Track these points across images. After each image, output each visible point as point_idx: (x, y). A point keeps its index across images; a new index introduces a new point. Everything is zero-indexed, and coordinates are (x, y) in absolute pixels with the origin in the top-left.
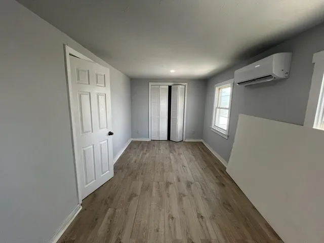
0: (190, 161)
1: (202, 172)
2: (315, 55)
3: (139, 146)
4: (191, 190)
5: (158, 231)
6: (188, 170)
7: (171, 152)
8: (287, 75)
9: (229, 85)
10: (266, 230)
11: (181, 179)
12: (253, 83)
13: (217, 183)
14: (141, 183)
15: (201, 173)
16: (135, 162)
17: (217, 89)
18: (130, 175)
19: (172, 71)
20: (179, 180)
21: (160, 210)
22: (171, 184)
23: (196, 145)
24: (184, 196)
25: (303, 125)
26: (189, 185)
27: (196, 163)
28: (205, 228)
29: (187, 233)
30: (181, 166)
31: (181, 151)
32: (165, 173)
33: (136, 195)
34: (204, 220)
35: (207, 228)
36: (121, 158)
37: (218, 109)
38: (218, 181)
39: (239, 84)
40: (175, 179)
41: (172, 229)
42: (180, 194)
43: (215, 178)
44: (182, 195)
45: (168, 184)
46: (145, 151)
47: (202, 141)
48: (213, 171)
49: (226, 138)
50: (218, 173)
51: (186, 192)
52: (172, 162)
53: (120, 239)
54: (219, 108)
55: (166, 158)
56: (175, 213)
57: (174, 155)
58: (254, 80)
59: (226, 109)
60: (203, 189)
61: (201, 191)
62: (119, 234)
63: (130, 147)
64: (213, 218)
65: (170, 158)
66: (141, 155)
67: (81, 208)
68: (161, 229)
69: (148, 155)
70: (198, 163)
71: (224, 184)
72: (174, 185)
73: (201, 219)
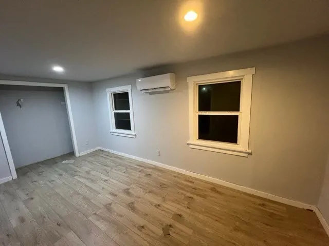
4: (134, 195)
6: (113, 180)
7: (74, 176)
8: (175, 87)
12: (154, 90)
20: (115, 195)
21: (127, 233)
22: (110, 204)
26: (127, 192)
32: (92, 200)
34: (161, 206)
38: (143, 175)
39: (141, 90)
44: (131, 204)
45: (108, 207)
47: (98, 148)
49: (133, 137)
52: (89, 184)
57: (81, 177)
60: (141, 187)
64: (164, 199)
72: (115, 203)
73: (159, 207)
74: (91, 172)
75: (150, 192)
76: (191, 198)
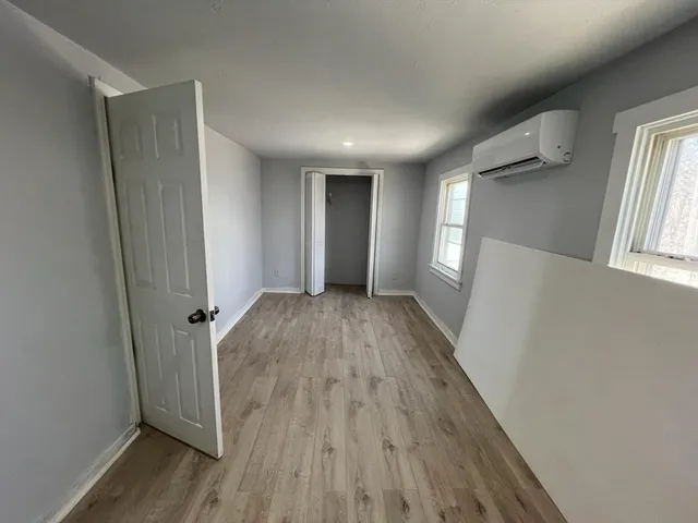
0: (383, 336)
1: (404, 357)
2: (618, 116)
3: (276, 304)
4: (376, 394)
5: (297, 475)
6: (376, 352)
7: (345, 318)
8: (567, 158)
9: (466, 175)
10: (516, 471)
11: (359, 373)
12: (507, 172)
13: (431, 380)
14: (273, 381)
15: (402, 361)
16: (266, 337)
17: (443, 184)
18: (251, 364)
19: (348, 144)
20: (354, 375)
21: (308, 434)
22: (336, 381)
23: (400, 302)
24: (361, 405)
25: (591, 261)
26: (373, 383)
27: (395, 340)
28: (394, 468)
29: (357, 480)
30: (363, 344)
31: (366, 315)
32: (326, 361)
33: (258, 406)
34: (394, 453)
35: (398, 469)
36: (236, 329)
37: (445, 228)
38: (433, 376)
39: (481, 173)
40: (346, 372)
41: (328, 472)
42: (352, 403)
43: (429, 368)
44: (356, 404)
45: (330, 382)
46: (289, 315)
47: (411, 293)
48: (429, 355)
49: (457, 287)
50: (438, 361)
51: (366, 399)
52: (345, 338)
53: (217, 494)
54: (447, 225)
55: (334, 329)
56: (338, 439)
57: (350, 323)
58: (508, 166)
59: (458, 226)
60: (401, 394)
61: (397, 397)
62: (216, 482)
63: (257, 308)
64: (414, 448)
65: (341, 329)
66: (279, 323)
67: (139, 432)
68: (306, 473)
69: (294, 323)
70: (399, 339)
71: (445, 381)
72: (343, 385)
73: (388, 450)
74: (366, 324)
75: (406, 413)
76: (480, 508)
